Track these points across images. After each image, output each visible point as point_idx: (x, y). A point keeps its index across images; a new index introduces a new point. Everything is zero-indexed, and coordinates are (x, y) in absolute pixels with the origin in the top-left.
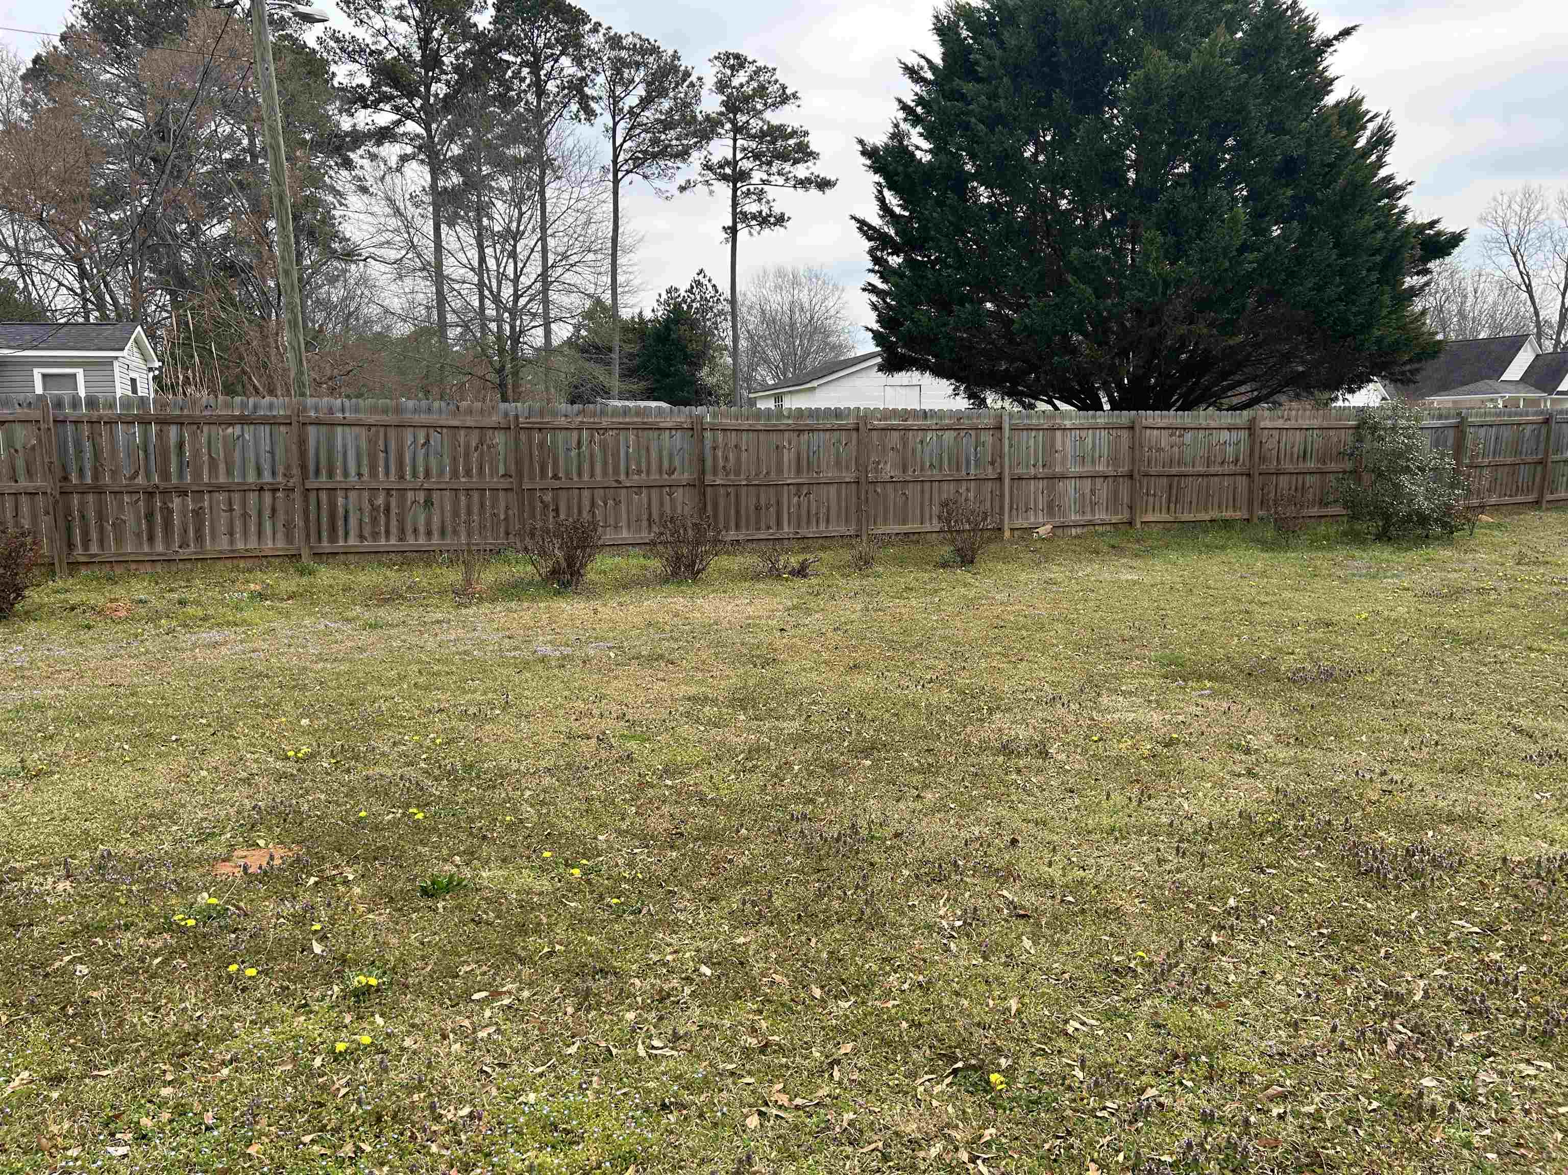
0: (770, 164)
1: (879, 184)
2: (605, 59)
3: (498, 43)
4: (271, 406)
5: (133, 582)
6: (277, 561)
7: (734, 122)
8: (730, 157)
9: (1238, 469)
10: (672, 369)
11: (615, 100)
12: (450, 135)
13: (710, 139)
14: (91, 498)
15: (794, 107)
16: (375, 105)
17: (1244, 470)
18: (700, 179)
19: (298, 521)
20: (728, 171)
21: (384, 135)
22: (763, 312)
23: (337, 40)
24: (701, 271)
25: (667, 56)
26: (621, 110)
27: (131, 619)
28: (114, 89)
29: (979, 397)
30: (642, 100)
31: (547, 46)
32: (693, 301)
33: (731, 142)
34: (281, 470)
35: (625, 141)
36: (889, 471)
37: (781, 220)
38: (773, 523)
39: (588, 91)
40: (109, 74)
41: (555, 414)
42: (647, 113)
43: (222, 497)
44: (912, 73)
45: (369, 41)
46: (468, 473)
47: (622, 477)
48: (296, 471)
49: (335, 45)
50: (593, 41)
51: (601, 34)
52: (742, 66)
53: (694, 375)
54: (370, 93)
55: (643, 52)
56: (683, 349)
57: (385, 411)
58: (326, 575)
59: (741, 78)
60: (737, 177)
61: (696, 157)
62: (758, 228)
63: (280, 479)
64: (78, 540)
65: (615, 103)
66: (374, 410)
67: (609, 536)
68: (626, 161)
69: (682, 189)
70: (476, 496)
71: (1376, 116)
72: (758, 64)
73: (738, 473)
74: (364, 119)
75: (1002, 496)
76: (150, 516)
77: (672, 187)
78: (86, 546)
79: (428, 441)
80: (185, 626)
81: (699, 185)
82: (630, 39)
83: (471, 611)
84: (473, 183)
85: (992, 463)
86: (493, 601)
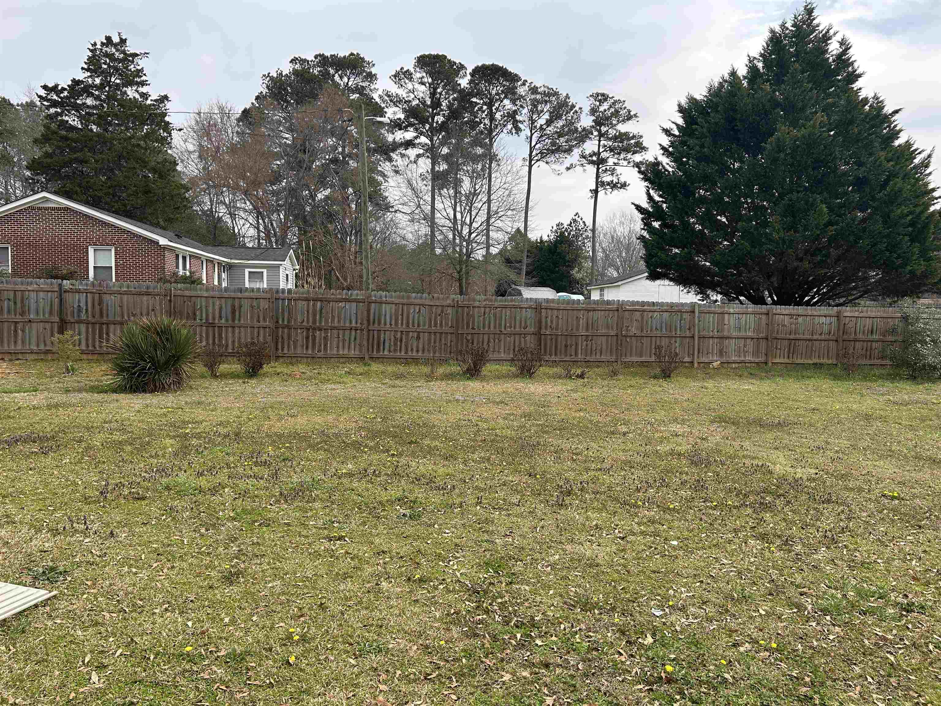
0: (619, 154)
1: (648, 187)
2: (528, 99)
3: (471, 94)
4: (357, 295)
5: (300, 365)
6: (355, 360)
7: (599, 131)
8: (596, 150)
9: (831, 337)
10: (557, 269)
11: (533, 121)
12: (443, 143)
13: (585, 142)
14: (286, 330)
15: (635, 122)
16: (406, 129)
17: (834, 338)
18: (578, 163)
19: (365, 343)
20: (594, 158)
21: (409, 144)
22: (613, 237)
23: (389, 96)
24: (577, 213)
25: (562, 97)
26: (536, 127)
27: (301, 378)
28: (279, 123)
29: (706, 294)
30: (547, 121)
31: (497, 94)
32: (571, 231)
33: (597, 142)
34: (359, 321)
35: (536, 144)
36: (634, 331)
37: (624, 185)
38: (573, 354)
39: (518, 118)
40: (279, 116)
41: (474, 300)
42: (549, 128)
43: (335, 332)
44: (667, 132)
45: (405, 96)
46: (436, 325)
47: (503, 330)
48: (365, 322)
49: (387, 99)
50: (522, 91)
51: (526, 86)
52: (606, 100)
53: (569, 272)
54: (403, 122)
55: (549, 95)
56: (564, 259)
57: (403, 297)
58: (375, 367)
59: (605, 106)
60: (599, 162)
61: (576, 152)
62: (611, 190)
63: (359, 325)
64: (280, 347)
65: (533, 123)
66: (399, 297)
67: (496, 356)
68: (537, 154)
69: (568, 169)
70: (438, 335)
71: (923, 151)
72: (615, 99)
73: (557, 329)
74: (400, 136)
75: (694, 346)
76: (307, 338)
77: (562, 168)
78: (282, 350)
79: (420, 311)
80: (322, 382)
81: (578, 167)
82: (542, 89)
83: (432, 383)
84: (454, 168)
85: (689, 329)
86: (442, 380)
